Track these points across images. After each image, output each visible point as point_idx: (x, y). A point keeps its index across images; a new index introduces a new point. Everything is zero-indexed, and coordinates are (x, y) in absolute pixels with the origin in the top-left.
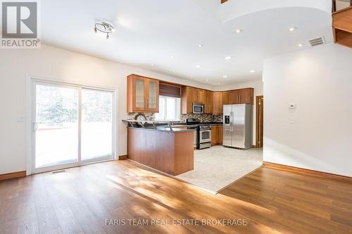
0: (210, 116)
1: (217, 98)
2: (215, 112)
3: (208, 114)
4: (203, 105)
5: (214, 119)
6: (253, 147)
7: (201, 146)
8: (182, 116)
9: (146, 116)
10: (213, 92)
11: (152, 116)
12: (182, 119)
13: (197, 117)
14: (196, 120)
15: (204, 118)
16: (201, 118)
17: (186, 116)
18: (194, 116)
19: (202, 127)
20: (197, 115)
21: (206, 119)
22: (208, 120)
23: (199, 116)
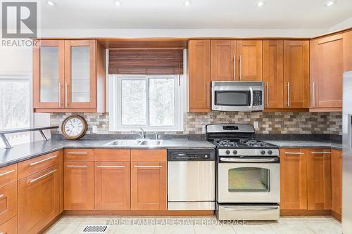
4: (258, 84)
5: (323, 123)
8: (191, 117)
9: (88, 119)
10: (309, 39)
11: (104, 120)
12: (192, 126)
13: (252, 121)
14: (237, 128)
15: (278, 123)
16: (264, 123)
17: (206, 117)
18: (237, 117)
19: (228, 152)
20: (247, 114)
21: (287, 123)
22: (297, 126)
23: (257, 116)
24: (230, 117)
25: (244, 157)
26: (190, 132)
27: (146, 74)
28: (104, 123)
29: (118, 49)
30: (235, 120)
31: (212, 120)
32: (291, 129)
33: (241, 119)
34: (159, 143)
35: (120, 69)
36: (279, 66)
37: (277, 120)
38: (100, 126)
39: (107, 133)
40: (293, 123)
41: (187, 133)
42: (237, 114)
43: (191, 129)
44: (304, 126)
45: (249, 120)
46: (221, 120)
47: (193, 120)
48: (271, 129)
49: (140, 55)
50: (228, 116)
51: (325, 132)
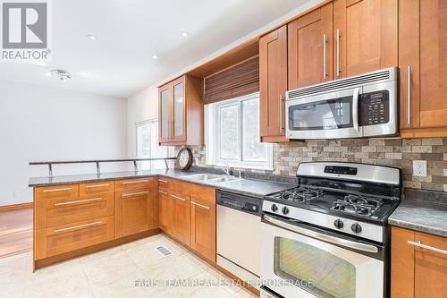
8: (283, 150)
9: (193, 152)
11: (203, 153)
12: (284, 164)
13: (409, 159)
17: (304, 149)
18: (367, 149)
19: (275, 208)
24: (351, 149)
26: (281, 171)
27: (233, 97)
28: (203, 156)
31: (316, 155)
33: (378, 154)
38: (200, 159)
41: (277, 173)
43: (282, 168)
45: (398, 156)
46: (331, 154)
47: (286, 154)
49: (228, 76)
50: (345, 148)
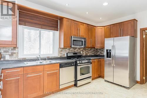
0: (93, 49)
1: (100, 32)
2: (98, 46)
3: (91, 48)
4: (84, 39)
5: (97, 52)
6: (137, 82)
7: (79, 83)
8: (61, 50)
10: (95, 26)
12: (61, 54)
13: (80, 51)
14: (77, 54)
15: (87, 52)
16: (84, 52)
17: (66, 50)
18: (76, 50)
19: (80, 62)
20: (79, 48)
21: (89, 52)
22: (91, 53)
23: (82, 49)
24: (74, 50)
25: (84, 63)
28: (15, 53)
29: (25, 12)
30: (76, 51)
31: (69, 51)
32: (90, 54)
33: (78, 50)
34: (47, 62)
35: (26, 23)
36: (89, 34)
37: (87, 51)
38: (11, 55)
39: (17, 59)
40: (90, 52)
41: (59, 57)
42: (76, 49)
43: (61, 55)
44: (93, 53)
46: (72, 51)
47: (62, 51)
48: (85, 54)
49: (38, 18)
51: (97, 54)
